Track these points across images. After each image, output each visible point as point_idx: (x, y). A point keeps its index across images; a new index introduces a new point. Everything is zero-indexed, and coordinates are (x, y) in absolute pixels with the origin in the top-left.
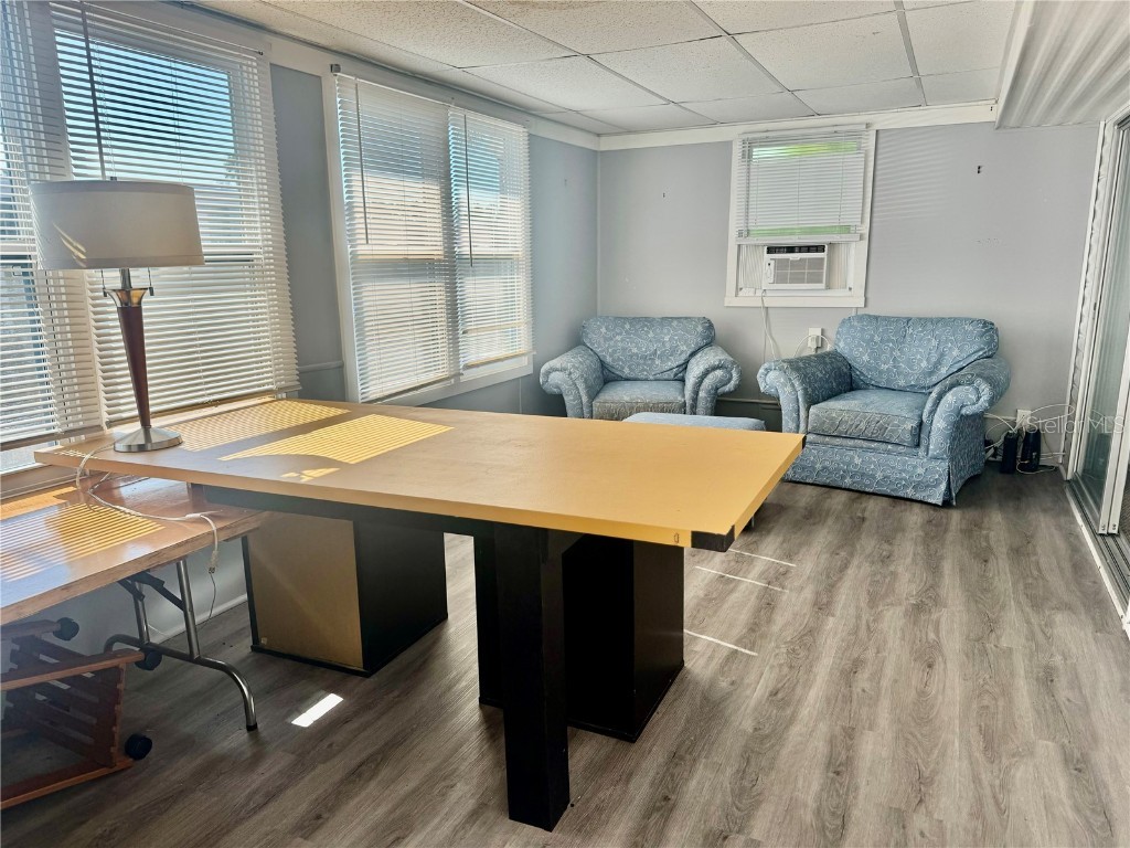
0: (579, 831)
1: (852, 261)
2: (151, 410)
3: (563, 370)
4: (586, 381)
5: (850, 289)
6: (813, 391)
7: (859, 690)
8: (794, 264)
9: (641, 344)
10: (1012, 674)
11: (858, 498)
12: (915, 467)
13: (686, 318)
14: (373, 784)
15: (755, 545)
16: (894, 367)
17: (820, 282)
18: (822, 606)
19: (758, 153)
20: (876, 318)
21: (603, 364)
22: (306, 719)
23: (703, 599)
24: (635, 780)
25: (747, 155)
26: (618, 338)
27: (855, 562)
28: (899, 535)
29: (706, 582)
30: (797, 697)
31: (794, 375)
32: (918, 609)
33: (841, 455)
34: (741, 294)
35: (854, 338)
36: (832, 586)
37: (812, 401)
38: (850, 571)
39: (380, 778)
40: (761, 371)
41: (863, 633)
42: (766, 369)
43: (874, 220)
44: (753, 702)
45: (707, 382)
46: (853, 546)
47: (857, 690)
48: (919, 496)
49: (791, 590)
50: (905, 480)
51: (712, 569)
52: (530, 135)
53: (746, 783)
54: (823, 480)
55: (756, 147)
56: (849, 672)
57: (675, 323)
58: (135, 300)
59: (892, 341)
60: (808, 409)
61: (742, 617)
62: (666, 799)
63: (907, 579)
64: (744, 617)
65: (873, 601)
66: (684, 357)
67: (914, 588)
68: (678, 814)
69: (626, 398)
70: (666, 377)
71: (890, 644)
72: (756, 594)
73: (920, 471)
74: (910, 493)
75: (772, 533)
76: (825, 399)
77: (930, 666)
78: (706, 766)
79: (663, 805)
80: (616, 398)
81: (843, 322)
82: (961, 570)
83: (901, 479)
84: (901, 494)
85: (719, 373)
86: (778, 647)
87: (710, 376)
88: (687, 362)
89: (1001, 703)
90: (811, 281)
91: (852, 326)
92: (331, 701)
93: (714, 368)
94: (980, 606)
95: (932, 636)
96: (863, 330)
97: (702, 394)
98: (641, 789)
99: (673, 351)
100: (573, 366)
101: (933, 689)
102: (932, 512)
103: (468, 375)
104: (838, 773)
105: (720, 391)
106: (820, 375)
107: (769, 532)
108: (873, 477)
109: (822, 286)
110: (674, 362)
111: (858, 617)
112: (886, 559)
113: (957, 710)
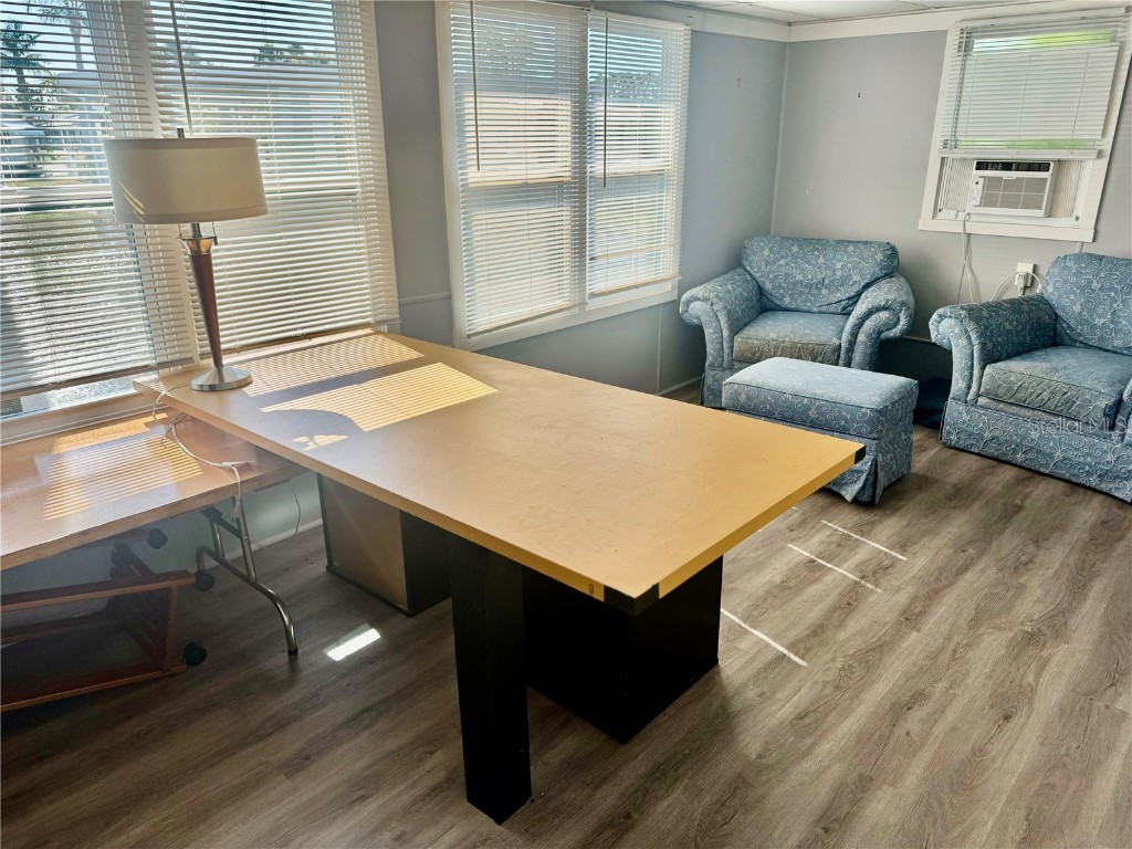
0: (527, 831)
1: (1084, 184)
2: (223, 347)
3: (706, 299)
4: (729, 312)
5: (1077, 218)
6: (994, 346)
7: (903, 732)
8: (1009, 184)
9: (807, 270)
10: (1110, 749)
11: (1028, 479)
12: (1105, 452)
13: (866, 243)
14: (366, 734)
15: (870, 528)
16: (1112, 322)
17: (1040, 208)
18: (911, 617)
19: (980, 45)
20: (1100, 258)
21: (761, 290)
22: (339, 652)
23: (778, 585)
24: (605, 788)
25: (966, 47)
26: (782, 262)
27: (980, 565)
28: (1058, 534)
29: (791, 565)
30: (825, 726)
31: (971, 327)
32: (1031, 640)
33: (1017, 426)
34: (939, 215)
35: (1066, 282)
36: (937, 592)
37: (989, 358)
38: (968, 576)
39: (375, 728)
40: (935, 316)
41: (945, 658)
42: (940, 316)
43: (1121, 133)
44: (773, 722)
45: (869, 324)
46: (989, 544)
47: (901, 731)
48: (1104, 487)
49: (885, 590)
50: (1090, 466)
51: (806, 550)
52: (693, 31)
53: (719, 819)
54: (991, 451)
55: (977, 37)
56: (899, 708)
57: (851, 248)
58: (204, 250)
59: (1116, 290)
60: (983, 368)
61: (811, 615)
62: (628, 816)
63: (1034, 599)
64: (813, 616)
65: (976, 622)
66: (856, 288)
67: (1038, 611)
68: (632, 835)
69: (773, 336)
70: (832, 310)
71: (970, 680)
72: (840, 589)
73: (1109, 457)
74: (1093, 481)
75: (898, 514)
76: (1009, 357)
77: (1007, 718)
78: (686, 788)
79: (621, 822)
80: (762, 335)
81: (1056, 262)
82: (1114, 595)
83: (1085, 464)
84: (1081, 481)
85: (884, 315)
86: (833, 659)
87: (873, 317)
88: (859, 295)
89: (1074, 785)
90: (1026, 206)
91: (1065, 268)
92: (370, 636)
93: (879, 309)
94: (1114, 647)
95: (1030, 678)
96: (1079, 273)
97: (861, 337)
98: (607, 799)
99: (844, 281)
100: (717, 296)
101: (994, 749)
102: (1115, 509)
103: (594, 304)
104: (826, 830)
105: (883, 335)
106: (1008, 327)
107: (895, 511)
108: (1051, 456)
109: (1041, 213)
110: (843, 294)
111: (948, 638)
112: (1021, 566)
113: (1011, 782)
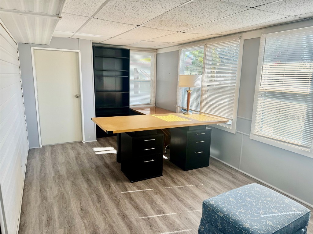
10: (59, 218)
30: (105, 187)
53: (100, 173)
58: (189, 92)
65: (111, 227)
71: (95, 211)
77: (82, 209)
86: (120, 196)
95: (85, 221)
101: (78, 203)
111: (111, 217)
113: (71, 200)
